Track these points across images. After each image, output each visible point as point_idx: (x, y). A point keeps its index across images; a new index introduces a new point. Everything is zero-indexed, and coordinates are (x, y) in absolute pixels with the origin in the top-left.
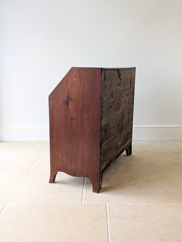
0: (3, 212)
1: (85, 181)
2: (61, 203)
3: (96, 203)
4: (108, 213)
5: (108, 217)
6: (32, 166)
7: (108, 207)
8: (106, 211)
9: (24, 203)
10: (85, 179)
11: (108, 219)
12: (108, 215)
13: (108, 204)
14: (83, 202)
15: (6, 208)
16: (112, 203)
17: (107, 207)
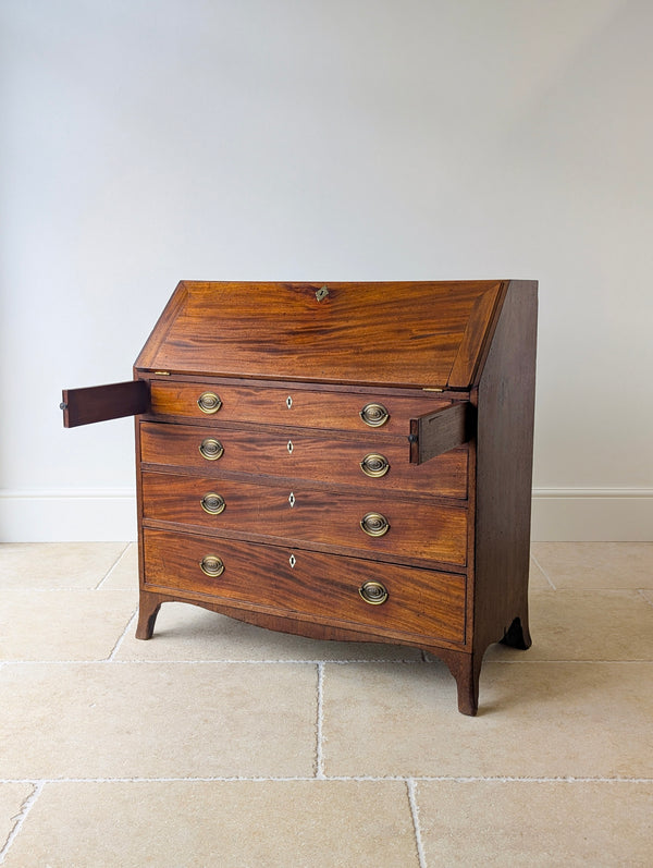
0: (23, 818)
1: (321, 696)
2: (241, 778)
3: (370, 778)
4: (416, 817)
5: (418, 833)
6: (122, 639)
7: (416, 795)
8: (408, 809)
9: (101, 780)
10: (321, 688)
11: (419, 840)
12: (417, 825)
13: (413, 783)
14: (321, 776)
15: (33, 800)
16: (429, 779)
17: (412, 796)
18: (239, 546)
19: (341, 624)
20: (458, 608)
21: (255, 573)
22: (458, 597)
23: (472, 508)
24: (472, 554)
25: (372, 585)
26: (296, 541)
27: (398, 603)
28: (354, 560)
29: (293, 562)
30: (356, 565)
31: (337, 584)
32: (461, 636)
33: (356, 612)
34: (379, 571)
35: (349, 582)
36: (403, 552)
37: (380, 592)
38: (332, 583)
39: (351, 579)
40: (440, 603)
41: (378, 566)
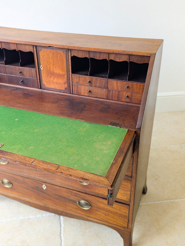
18: (18, 177)
19: (69, 212)
20: (125, 216)
21: (28, 189)
22: (125, 212)
23: (134, 181)
24: (132, 198)
25: (83, 202)
26: (45, 180)
27: (96, 210)
28: (74, 191)
29: (44, 187)
30: (75, 193)
31: (66, 199)
32: (126, 226)
33: (76, 209)
34: (86, 197)
35: (71, 199)
36: (98, 192)
37: (87, 204)
38: (64, 198)
39: (73, 198)
40: (116, 213)
41: (86, 195)
